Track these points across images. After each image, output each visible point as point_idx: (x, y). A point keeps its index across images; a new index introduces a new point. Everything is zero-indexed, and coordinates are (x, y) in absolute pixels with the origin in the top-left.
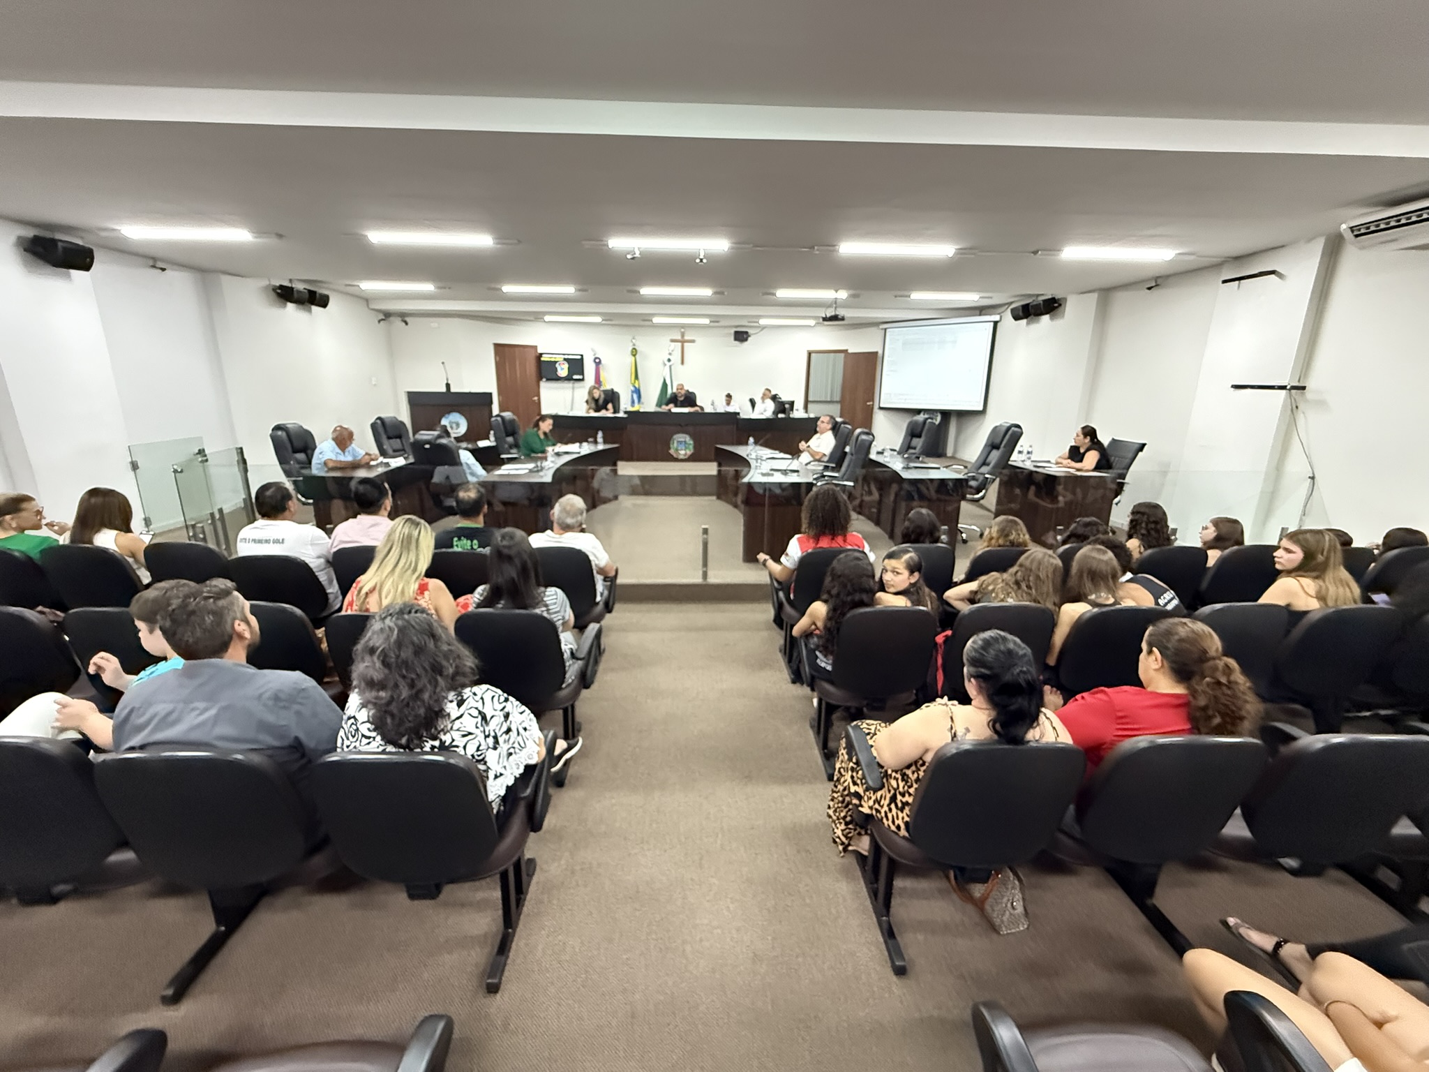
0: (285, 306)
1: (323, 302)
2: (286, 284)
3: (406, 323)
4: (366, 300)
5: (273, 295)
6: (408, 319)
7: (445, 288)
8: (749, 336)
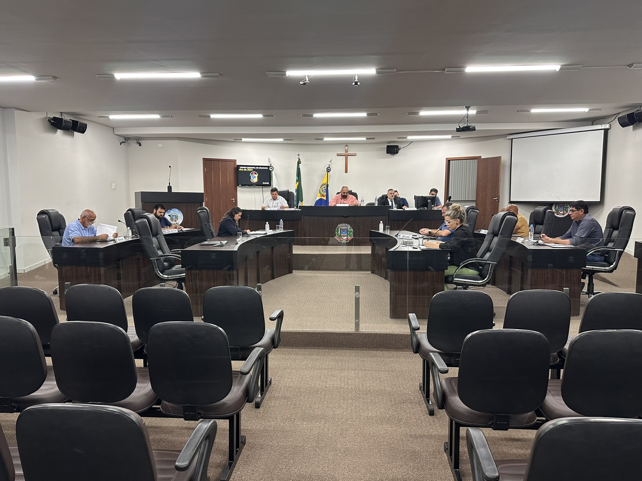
0: (56, 131)
1: (82, 129)
2: (58, 116)
3: (140, 145)
4: (112, 127)
5: (48, 124)
6: (141, 142)
7: (168, 116)
8: (400, 149)
